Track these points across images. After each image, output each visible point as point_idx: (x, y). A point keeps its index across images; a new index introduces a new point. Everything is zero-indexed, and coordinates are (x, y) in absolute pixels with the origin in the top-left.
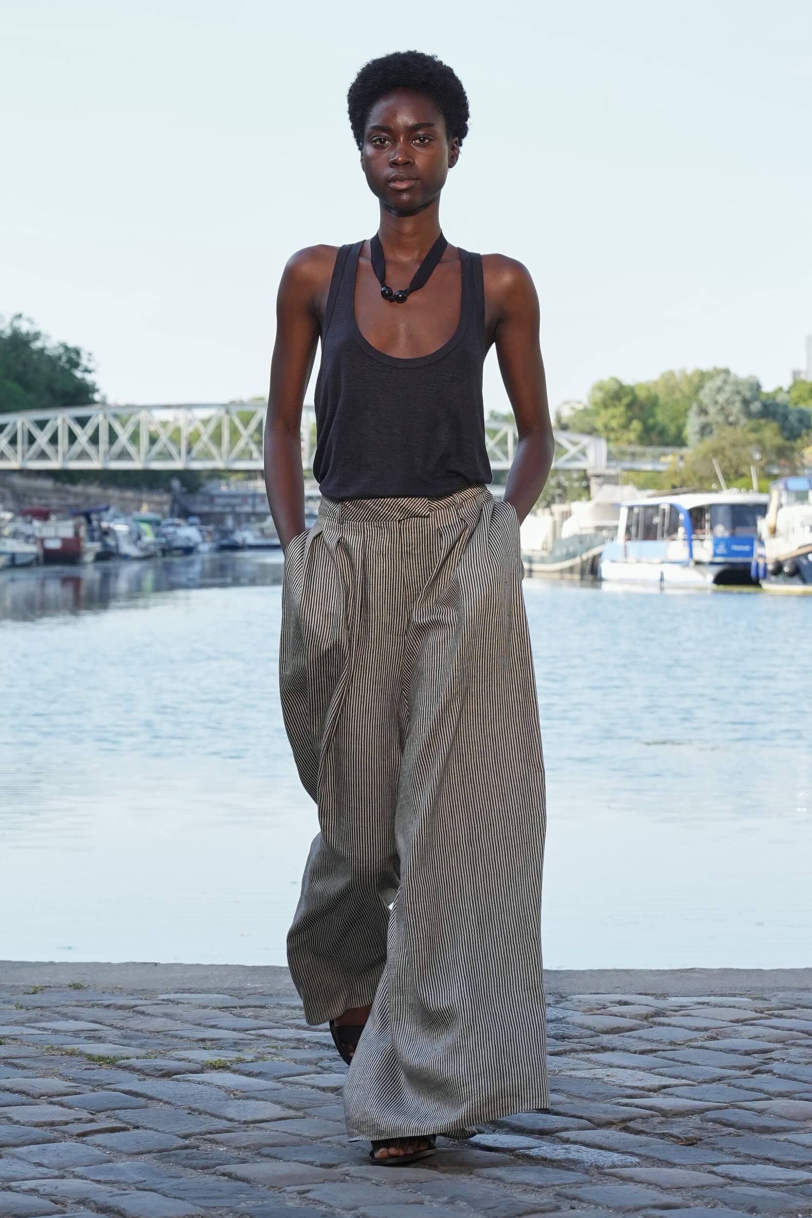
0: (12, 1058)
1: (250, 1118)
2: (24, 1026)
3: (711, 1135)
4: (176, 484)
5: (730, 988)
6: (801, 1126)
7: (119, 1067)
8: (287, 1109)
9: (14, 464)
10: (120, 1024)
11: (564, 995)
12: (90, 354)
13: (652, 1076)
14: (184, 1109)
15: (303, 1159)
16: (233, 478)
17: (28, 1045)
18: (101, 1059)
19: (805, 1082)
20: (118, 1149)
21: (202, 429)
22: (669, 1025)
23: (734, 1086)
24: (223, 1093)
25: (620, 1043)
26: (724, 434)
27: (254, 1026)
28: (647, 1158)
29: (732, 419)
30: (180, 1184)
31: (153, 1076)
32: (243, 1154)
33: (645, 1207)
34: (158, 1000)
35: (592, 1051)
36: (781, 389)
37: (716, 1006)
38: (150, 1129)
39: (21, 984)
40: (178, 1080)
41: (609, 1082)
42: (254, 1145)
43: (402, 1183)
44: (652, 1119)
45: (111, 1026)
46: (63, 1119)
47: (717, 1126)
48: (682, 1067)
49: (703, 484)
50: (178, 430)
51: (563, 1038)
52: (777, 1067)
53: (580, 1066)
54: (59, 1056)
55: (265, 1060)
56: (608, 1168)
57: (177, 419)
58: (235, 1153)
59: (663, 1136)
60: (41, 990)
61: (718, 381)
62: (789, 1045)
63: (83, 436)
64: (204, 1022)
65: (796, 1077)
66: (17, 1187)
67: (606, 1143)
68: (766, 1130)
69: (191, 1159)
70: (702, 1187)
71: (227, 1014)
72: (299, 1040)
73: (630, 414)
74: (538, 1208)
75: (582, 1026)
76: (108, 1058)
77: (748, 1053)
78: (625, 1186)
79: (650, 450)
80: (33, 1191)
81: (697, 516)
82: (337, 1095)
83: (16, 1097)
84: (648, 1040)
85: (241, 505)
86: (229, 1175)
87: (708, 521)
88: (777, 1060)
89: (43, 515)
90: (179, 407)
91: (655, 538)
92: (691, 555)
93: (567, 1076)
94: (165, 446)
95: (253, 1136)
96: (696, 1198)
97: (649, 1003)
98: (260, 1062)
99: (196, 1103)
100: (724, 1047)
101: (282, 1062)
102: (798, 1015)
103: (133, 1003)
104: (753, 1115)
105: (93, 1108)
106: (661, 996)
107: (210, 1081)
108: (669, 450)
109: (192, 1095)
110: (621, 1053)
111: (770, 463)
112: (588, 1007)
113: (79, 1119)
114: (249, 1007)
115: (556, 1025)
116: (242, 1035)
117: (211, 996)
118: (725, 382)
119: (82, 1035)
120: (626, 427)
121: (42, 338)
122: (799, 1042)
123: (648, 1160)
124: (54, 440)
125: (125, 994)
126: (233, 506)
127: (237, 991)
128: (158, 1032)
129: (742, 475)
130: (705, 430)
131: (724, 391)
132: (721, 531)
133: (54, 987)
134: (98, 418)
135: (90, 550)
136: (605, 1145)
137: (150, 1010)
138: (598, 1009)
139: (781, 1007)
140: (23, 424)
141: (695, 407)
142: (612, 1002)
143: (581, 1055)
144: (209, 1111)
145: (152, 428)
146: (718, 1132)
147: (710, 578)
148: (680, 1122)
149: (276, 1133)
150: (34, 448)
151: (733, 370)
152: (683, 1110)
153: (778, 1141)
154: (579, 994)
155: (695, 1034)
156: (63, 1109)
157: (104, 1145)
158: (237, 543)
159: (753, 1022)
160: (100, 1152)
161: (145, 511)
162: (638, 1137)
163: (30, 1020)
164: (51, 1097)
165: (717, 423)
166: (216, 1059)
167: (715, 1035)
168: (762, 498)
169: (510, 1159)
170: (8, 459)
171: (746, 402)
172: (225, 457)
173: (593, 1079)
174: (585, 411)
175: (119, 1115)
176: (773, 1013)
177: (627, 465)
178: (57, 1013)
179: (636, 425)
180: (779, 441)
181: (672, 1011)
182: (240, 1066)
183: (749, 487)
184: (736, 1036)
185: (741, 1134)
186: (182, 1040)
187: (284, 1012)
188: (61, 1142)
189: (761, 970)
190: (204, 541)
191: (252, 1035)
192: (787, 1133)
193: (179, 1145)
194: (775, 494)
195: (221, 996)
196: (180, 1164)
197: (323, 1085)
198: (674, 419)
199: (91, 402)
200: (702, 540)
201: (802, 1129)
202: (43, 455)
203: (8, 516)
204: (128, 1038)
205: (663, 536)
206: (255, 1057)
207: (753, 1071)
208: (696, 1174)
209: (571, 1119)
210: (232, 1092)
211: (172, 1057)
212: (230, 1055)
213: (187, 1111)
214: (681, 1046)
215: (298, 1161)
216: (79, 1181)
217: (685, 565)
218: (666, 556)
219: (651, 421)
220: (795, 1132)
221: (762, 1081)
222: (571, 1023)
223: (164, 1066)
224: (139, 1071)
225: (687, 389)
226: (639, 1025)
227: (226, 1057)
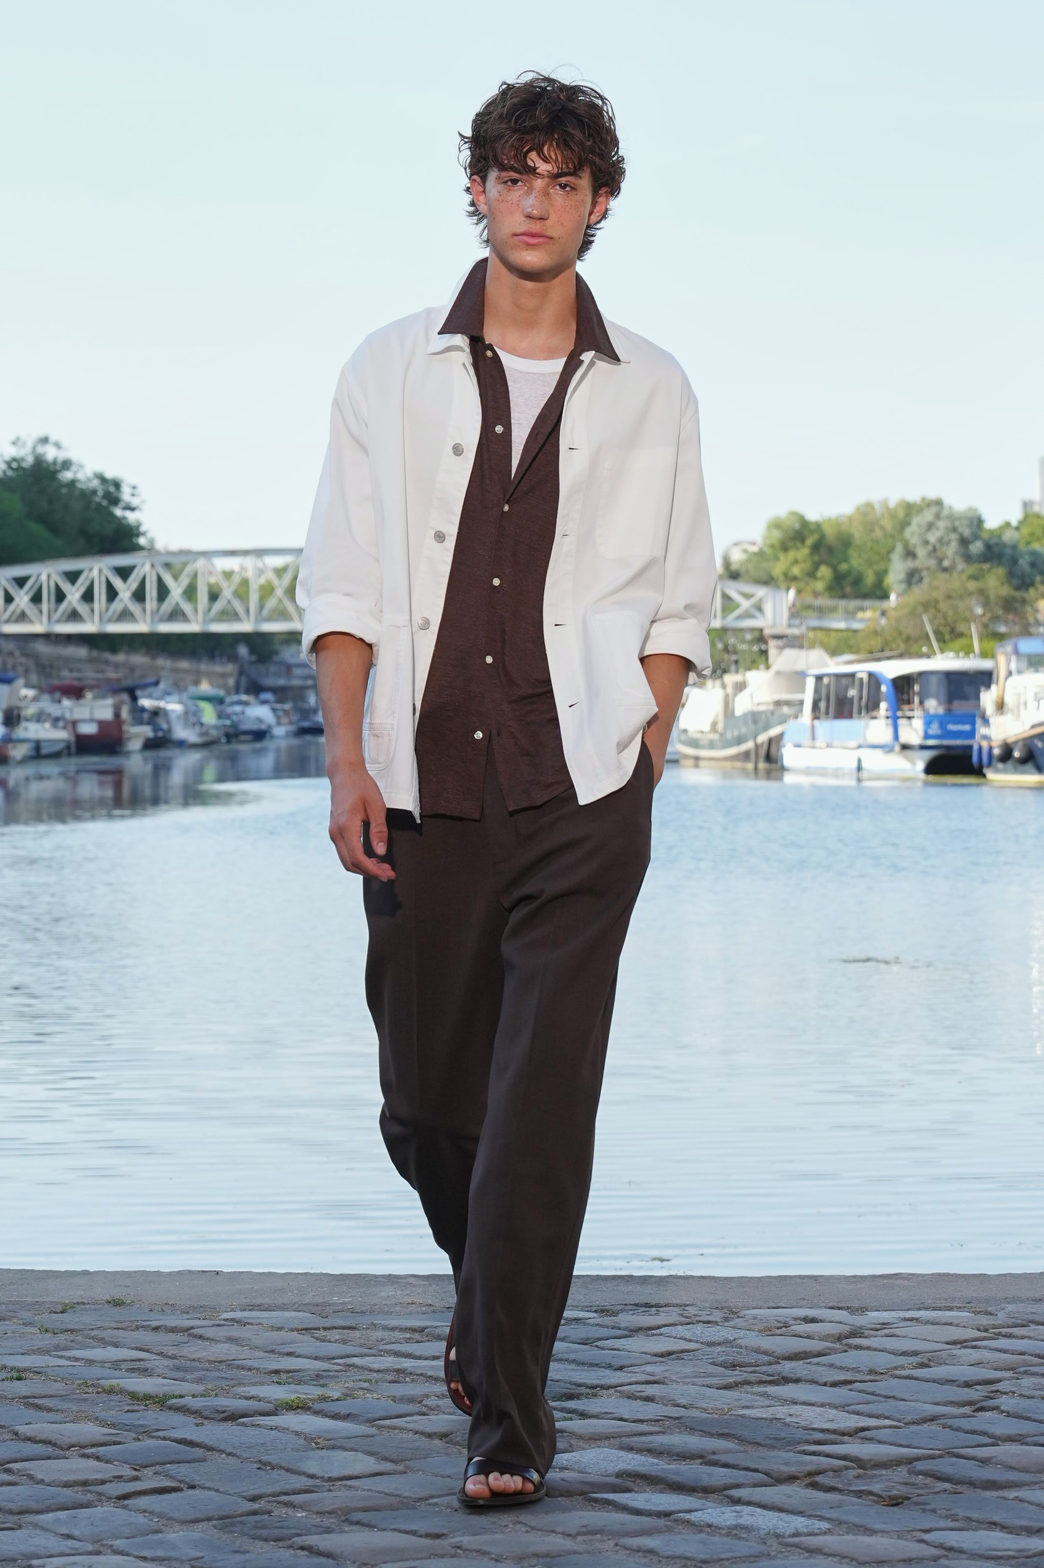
0: (35, 1397)
1: (335, 1474)
2: (50, 1355)
3: (920, 1492)
4: (243, 650)
5: (946, 1300)
6: (1036, 1479)
7: (170, 1408)
8: (382, 1462)
9: (38, 628)
10: (172, 1351)
11: (734, 1310)
13: (846, 1415)
14: (252, 1462)
15: (403, 1527)
17: (55, 1381)
18: (147, 1397)
19: (1040, 1422)
20: (169, 1515)
21: (275, 581)
22: (868, 1348)
23: (950, 1427)
24: (301, 1441)
25: (805, 1372)
26: (936, 583)
27: (343, 1353)
28: (840, 1523)
29: (946, 563)
30: (247, 1561)
31: (213, 1419)
32: (328, 1521)
34: (220, 1320)
35: (770, 1383)
36: (1008, 525)
37: (928, 1322)
38: (209, 1489)
39: (46, 1300)
40: (244, 1425)
41: (792, 1424)
42: (341, 1509)
43: (529, 1558)
44: (845, 1472)
45: (161, 1354)
46: (99, 1476)
47: (929, 1480)
48: (884, 1404)
49: (909, 645)
50: (246, 583)
51: (733, 1366)
52: (1005, 1402)
53: (756, 1403)
54: (93, 1395)
55: (356, 1398)
56: (790, 1536)
57: (243, 568)
58: (317, 1520)
59: (859, 1494)
60: (72, 1308)
61: (928, 516)
62: (1020, 1373)
63: (125, 591)
64: (278, 1348)
65: (1029, 1415)
67: (786, 1503)
68: (989, 1485)
69: (261, 1528)
70: (909, 1560)
71: (307, 1338)
72: (398, 1371)
73: (816, 558)
75: (758, 1351)
76: (157, 1397)
77: (968, 1385)
78: (810, 1560)
79: (842, 603)
81: (903, 686)
82: (447, 1443)
83: (39, 1449)
84: (841, 1368)
86: (309, 1549)
87: (917, 694)
88: (1006, 1393)
89: (76, 692)
90: (245, 553)
91: (850, 716)
92: (896, 737)
93: (739, 1415)
94: (229, 602)
95: (340, 1497)
97: (842, 1320)
98: (349, 1400)
99: (268, 1454)
100: (937, 1377)
101: (377, 1401)
102: (1031, 1334)
103: (188, 1324)
104: (974, 1465)
105: (136, 1462)
106: (857, 1310)
107: (286, 1426)
108: (867, 603)
109: (263, 1444)
110: (808, 1386)
111: (995, 618)
112: (766, 1325)
113: (121, 1477)
114: (335, 1328)
115: (724, 1349)
116: (325, 1365)
117: (287, 1314)
118: (938, 516)
119: (124, 1366)
120: (812, 574)
121: (74, 468)
122: (1033, 1369)
123: (840, 1525)
124: (88, 596)
125: (178, 1312)
127: (320, 1308)
128: (220, 1362)
129: (962, 635)
130: (912, 577)
131: (937, 529)
132: (933, 706)
133: (89, 1304)
134: (145, 568)
135: (137, 736)
136: (786, 1506)
137: (211, 1333)
138: (778, 1329)
139: (1010, 1324)
140: (49, 576)
141: (899, 548)
142: (796, 1319)
143: (756, 1389)
144: (283, 1465)
145: (213, 580)
146: (930, 1488)
147: (920, 765)
148: (881, 1475)
149: (370, 1493)
150: (64, 606)
151: (947, 502)
152: (885, 1459)
153: (1005, 1499)
154: (754, 1308)
155: (901, 1360)
156: (100, 1463)
157: (151, 1510)
160: (146, 1520)
161: (205, 687)
162: (828, 1495)
163: (57, 1348)
164: (83, 1448)
165: (928, 569)
166: (293, 1396)
167: (926, 1361)
168: (986, 664)
169: (666, 1526)
170: (30, 621)
171: (964, 542)
173: (772, 1420)
174: (761, 554)
175: (169, 1470)
176: (1000, 1332)
177: (814, 623)
178: (92, 1338)
179: (824, 571)
180: (1005, 591)
181: (872, 1329)
182: (323, 1406)
183: (968, 651)
184: (955, 1361)
185: (960, 1490)
186: (250, 1373)
187: (379, 1334)
188: (96, 1506)
189: (983, 1275)
190: (279, 724)
191: (339, 1365)
192: (1018, 1488)
193: (245, 1510)
194: (1002, 660)
195: (300, 1314)
196: (247, 1535)
197: (429, 1430)
198: (871, 563)
199: (136, 548)
200: (909, 718)
201: (1036, 1483)
202: (74, 616)
203: (31, 693)
204: (182, 1369)
205: (860, 713)
206: (343, 1394)
207: (974, 1408)
208: (901, 1543)
209: (742, 1472)
210: (313, 1439)
211: (236, 1395)
212: (311, 1392)
213: (256, 1466)
214: (882, 1376)
215: (395, 1530)
216: (119, 1558)
217: (887, 749)
218: (865, 739)
219: (844, 567)
220: (1027, 1488)
221: (985, 1420)
222: (744, 1347)
223: (227, 1406)
224: (196, 1413)
225: (888, 525)
226: (829, 1348)
227: (306, 1394)
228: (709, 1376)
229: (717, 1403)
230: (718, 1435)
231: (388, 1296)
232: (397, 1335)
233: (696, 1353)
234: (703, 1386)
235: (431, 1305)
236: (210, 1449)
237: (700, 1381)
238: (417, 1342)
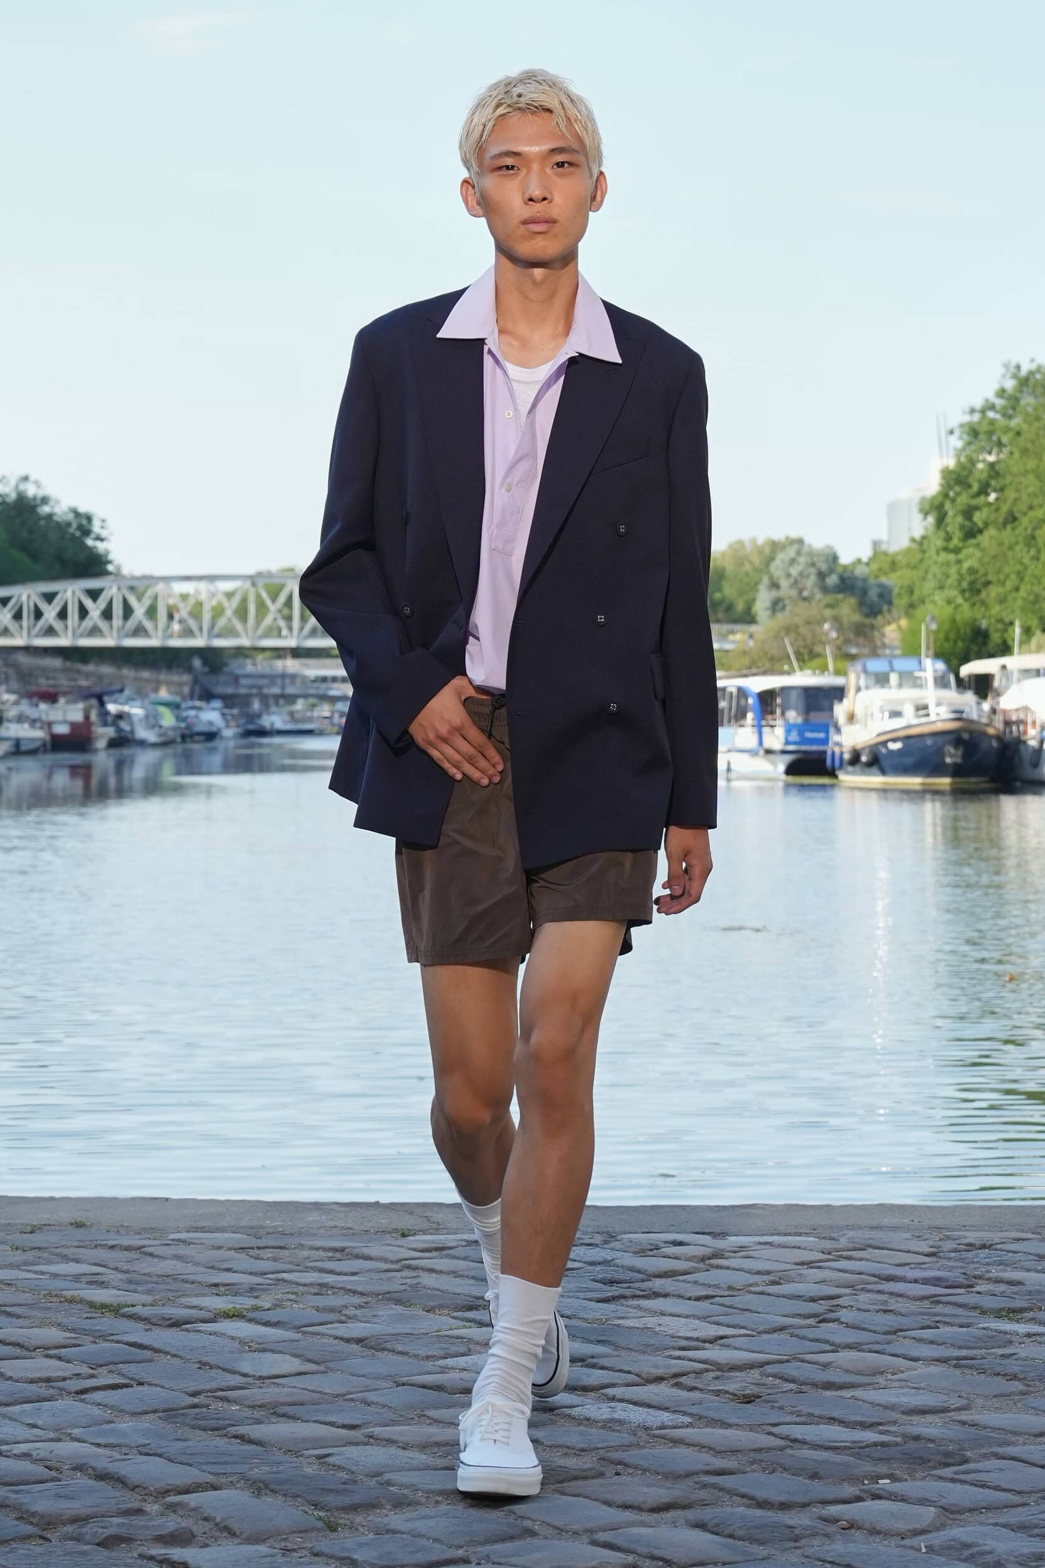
0: (6, 1306)
1: (265, 1374)
2: (19, 1270)
3: (771, 1391)
4: (197, 663)
5: (796, 1226)
6: (869, 1381)
7: (123, 1316)
8: (307, 1363)
9: (19, 641)
10: (126, 1267)
11: (614, 1234)
12: (103, 521)
13: (707, 1325)
14: (194, 1363)
15: (322, 1418)
16: (260, 657)
17: (23, 1292)
18: (103, 1306)
19: (875, 1332)
20: (120, 1408)
21: (225, 603)
22: (727, 1268)
23: (797, 1336)
24: (236, 1344)
25: (672, 1288)
27: (273, 1270)
28: (700, 1417)
29: (806, 594)
30: (187, 1447)
31: (160, 1325)
32: (258, 1414)
33: (696, 1473)
34: (168, 1240)
35: (643, 1297)
36: (859, 561)
37: (779, 1246)
38: (156, 1385)
39: (18, 1222)
40: (187, 1330)
41: (661, 1332)
42: (269, 1403)
44: (706, 1374)
46: (61, 1374)
47: (777, 1381)
48: (741, 1316)
49: (772, 664)
50: (200, 604)
51: (612, 1282)
52: (845, 1315)
53: (630, 1315)
54: (57, 1304)
55: (283, 1308)
56: (657, 1428)
57: (198, 592)
58: (248, 1413)
60: (40, 1229)
61: (791, 552)
62: (858, 1290)
63: (95, 610)
64: (217, 1265)
65: (865, 1326)
66: (8, 1451)
67: (655, 1400)
68: (830, 1386)
69: (199, 1419)
70: (760, 1450)
71: (243, 1256)
72: (321, 1285)
74: (579, 1473)
75: (632, 1269)
76: (112, 1306)
77: (813, 1300)
78: (675, 1450)
80: (26, 1456)
81: (767, 699)
82: (362, 1347)
83: (9, 1350)
84: (704, 1285)
85: (268, 687)
86: (243, 1439)
87: (779, 706)
88: (845, 1307)
89: (51, 697)
90: (199, 578)
92: (761, 743)
93: (615, 1325)
95: (269, 1393)
96: (753, 1463)
97: (706, 1243)
98: (278, 1310)
99: (207, 1356)
100: (789, 1293)
101: (303, 1310)
102: (868, 1257)
103: (140, 1243)
104: (817, 1369)
105: (93, 1362)
106: (718, 1235)
107: (224, 1332)
108: (737, 627)
109: (203, 1347)
110: (675, 1300)
111: (847, 641)
112: (639, 1247)
113: (78, 1375)
114: (267, 1247)
115: (603, 1268)
116: (259, 1280)
117: (226, 1235)
118: (799, 553)
119: (83, 1279)
121: (52, 503)
122: (869, 1287)
123: (701, 1420)
124: (63, 615)
125: (132, 1233)
126: (260, 688)
127: (255, 1230)
128: (167, 1276)
129: (818, 655)
130: (776, 605)
131: (798, 564)
132: (793, 716)
133: (54, 1225)
134: (112, 591)
135: (103, 736)
136: (654, 1403)
137: (159, 1251)
138: (650, 1250)
139: (850, 1247)
140: (29, 597)
141: (765, 580)
142: (665, 1242)
143: (631, 1302)
144: (221, 1365)
145: (171, 602)
146: (778, 1388)
147: (782, 768)
148: (736, 1377)
149: (295, 1390)
150: (41, 622)
151: (807, 540)
152: (740, 1363)
153: (843, 1398)
154: (629, 1233)
155: (756, 1278)
156: (61, 1363)
157: (104, 1403)
158: (263, 727)
159: (819, 1264)
160: (100, 1412)
161: (164, 694)
162: (691, 1394)
163: (26, 1263)
164: (47, 1350)
165: (790, 598)
166: (230, 1306)
167: (777, 1279)
168: (839, 681)
169: (551, 1420)
170: (12, 636)
171: (822, 576)
172: (250, 634)
173: (643, 1329)
175: (122, 1369)
176: (841, 1255)
178: (57, 1255)
180: (857, 617)
181: (730, 1252)
182: (256, 1315)
183: (823, 669)
184: (801, 1280)
185: (804, 1390)
186: (193, 1286)
187: (306, 1253)
188: (58, 1400)
189: (829, 1206)
190: (227, 726)
191: (271, 1279)
192: (854, 1389)
193: (187, 1403)
194: (852, 677)
195: (237, 1235)
196: (188, 1425)
197: (346, 1336)
198: (741, 593)
199: (105, 573)
200: (772, 726)
201: (869, 1384)
202: (50, 631)
203: (12, 697)
204: (133, 1282)
205: (729, 721)
206: (273, 1304)
207: (817, 1319)
208: (752, 1435)
209: (617, 1374)
210: (246, 1343)
211: (181, 1304)
212: (245, 1302)
213: (197, 1366)
214: (740, 1292)
215: (316, 1421)
216: (77, 1444)
217: (753, 753)
218: (733, 743)
219: (718, 595)
220: (862, 1388)
221: (827, 1331)
222: (620, 1265)
223: (173, 1314)
224: (145, 1320)
225: (757, 560)
226: (694, 1268)
227: (241, 1304)
228: (590, 1291)
229: (596, 1314)
230: (597, 1342)
231: (314, 1221)
232: (321, 1253)
233: (579, 1271)
235: (350, 1228)
236: (157, 1351)
237: (582, 1295)
238: (339, 1260)
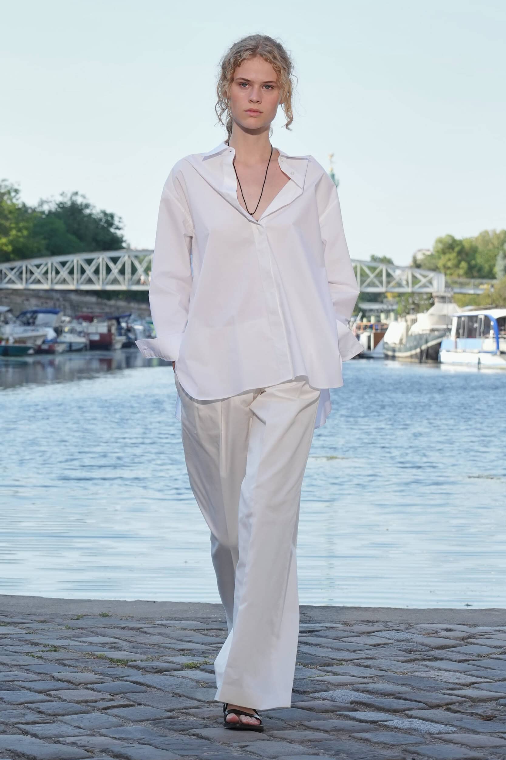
0: (63, 660)
1: (211, 700)
2: (71, 640)
3: (502, 714)
7: (130, 666)
9: (72, 287)
10: (131, 639)
11: (411, 624)
12: (120, 218)
13: (466, 676)
17: (73, 652)
18: (118, 661)
20: (128, 718)
22: (477, 644)
24: (194, 683)
25: (446, 655)
27: (216, 642)
30: (166, 740)
31: (150, 672)
32: (206, 722)
34: (155, 624)
35: (428, 660)
38: (148, 706)
39: (69, 613)
40: (166, 675)
41: (439, 680)
42: (213, 716)
43: (306, 742)
44: (465, 704)
45: (126, 640)
46: (94, 698)
48: (485, 671)
49: (504, 302)
51: (410, 651)
53: (421, 670)
54: (92, 659)
56: (437, 734)
58: (201, 721)
59: (472, 714)
60: (82, 617)
63: (115, 269)
64: (184, 639)
66: (64, 741)
67: (435, 718)
69: (173, 725)
70: (496, 746)
71: (198, 634)
73: (460, 258)
75: (423, 644)
76: (123, 661)
78: (447, 746)
79: (472, 281)
80: (74, 744)
81: (502, 323)
83: (64, 685)
84: (464, 653)
86: (197, 737)
89: (89, 319)
91: (475, 337)
92: (498, 348)
93: (412, 675)
95: (213, 711)
96: (492, 753)
97: (465, 630)
99: (177, 690)
103: (139, 626)
105: (113, 692)
106: (473, 626)
107: (187, 676)
108: (484, 281)
109: (176, 685)
110: (447, 662)
112: (427, 632)
113: (104, 699)
114: (212, 629)
115: (406, 643)
116: (207, 647)
117: (189, 622)
119: (107, 646)
120: (457, 266)
121: (91, 207)
123: (462, 729)
124: (97, 272)
125: (135, 620)
127: (205, 620)
128: (155, 645)
133: (90, 616)
134: (125, 258)
135: (119, 341)
136: (434, 720)
137: (151, 630)
138: (433, 634)
140: (78, 261)
141: (501, 254)
142: (442, 629)
143: (421, 663)
144: (185, 695)
148: (483, 706)
150: (84, 276)
152: (485, 698)
154: (421, 624)
155: (494, 650)
156: (94, 692)
157: (119, 715)
160: (116, 720)
162: (456, 715)
163: (74, 636)
164: (86, 685)
166: (191, 662)
169: (375, 728)
170: (68, 284)
173: (428, 678)
174: (432, 256)
175: (129, 696)
177: (458, 290)
178: (92, 632)
179: (464, 264)
181: (479, 635)
182: (206, 667)
186: (170, 650)
188: (92, 713)
191: (214, 647)
193: (166, 716)
195: (195, 622)
196: (166, 728)
198: (487, 261)
199: (121, 248)
200: (505, 338)
202: (90, 281)
203: (68, 319)
204: (135, 647)
205: (480, 335)
208: (492, 738)
209: (413, 703)
210: (200, 683)
211: (163, 661)
212: (199, 659)
213: (171, 695)
214: (485, 658)
216: (103, 738)
217: (494, 354)
218: (482, 348)
219: (473, 262)
222: (415, 642)
223: (158, 666)
224: (142, 669)
225: (496, 242)
226: (457, 644)
227: (197, 661)
228: (398, 656)
229: (401, 669)
230: (402, 684)
233: (392, 645)
234: (395, 661)
236: (149, 686)
237: (393, 658)
